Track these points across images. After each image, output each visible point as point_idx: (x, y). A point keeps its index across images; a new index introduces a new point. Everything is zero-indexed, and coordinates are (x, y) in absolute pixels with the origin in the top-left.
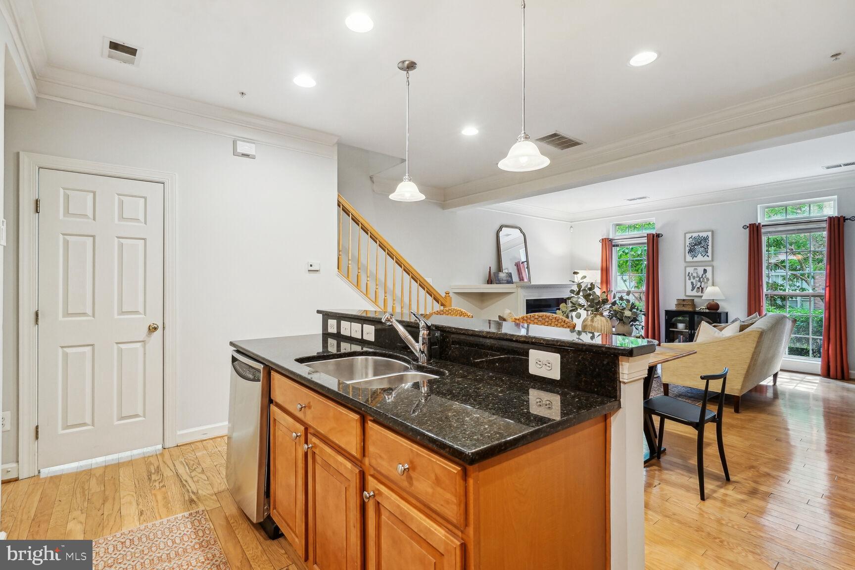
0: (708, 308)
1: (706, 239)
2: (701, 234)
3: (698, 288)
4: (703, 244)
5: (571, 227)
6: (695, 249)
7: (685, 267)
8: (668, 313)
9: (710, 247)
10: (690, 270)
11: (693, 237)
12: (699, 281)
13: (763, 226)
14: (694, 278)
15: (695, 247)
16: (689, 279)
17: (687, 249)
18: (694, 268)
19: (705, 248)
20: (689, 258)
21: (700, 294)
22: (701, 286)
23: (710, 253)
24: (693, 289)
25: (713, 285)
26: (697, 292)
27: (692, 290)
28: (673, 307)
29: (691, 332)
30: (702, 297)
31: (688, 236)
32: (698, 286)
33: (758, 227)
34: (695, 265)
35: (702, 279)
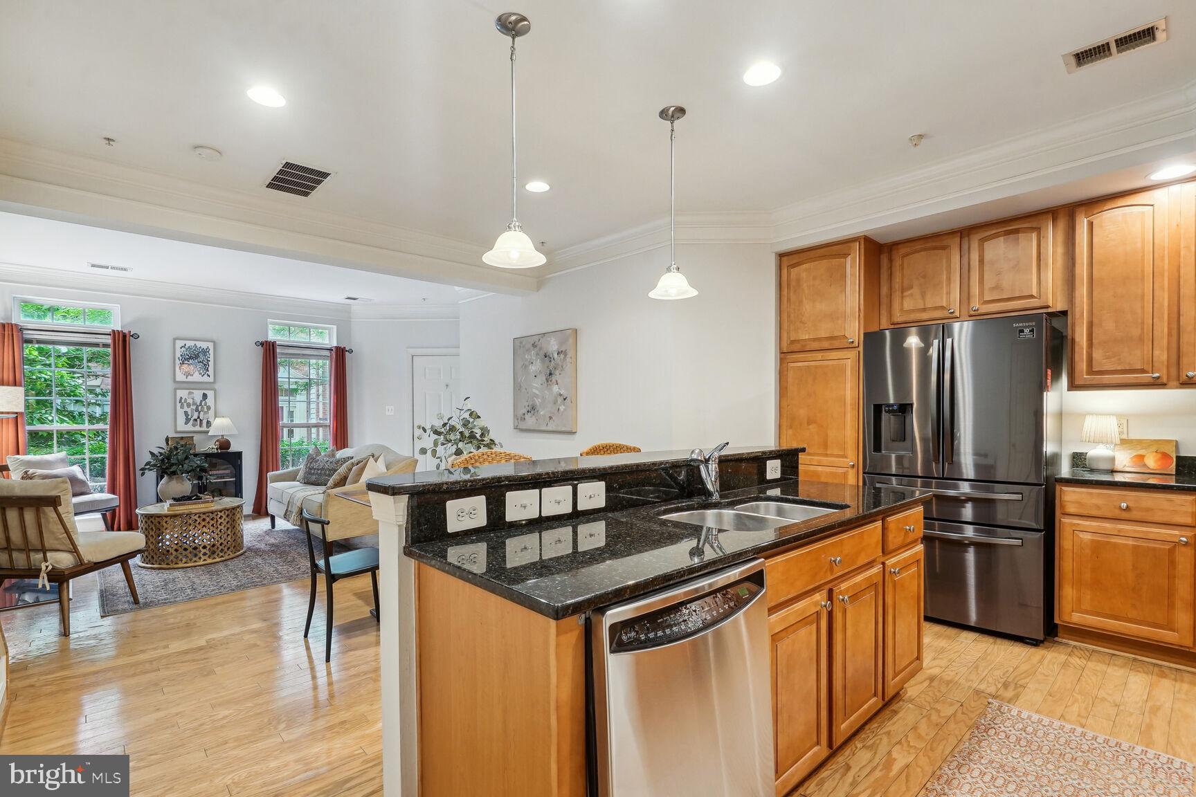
0: (217, 448)
1: (205, 352)
2: (199, 344)
3: (196, 420)
4: (202, 357)
6: (190, 364)
7: (175, 390)
9: (211, 364)
10: (182, 393)
11: (186, 347)
12: (197, 410)
13: (279, 346)
14: (189, 405)
15: (190, 361)
16: (182, 407)
17: (178, 363)
18: (188, 391)
19: (205, 365)
20: (180, 377)
22: (199, 417)
23: (211, 372)
24: (187, 421)
26: (194, 425)
27: (186, 423)
31: (179, 344)
32: (195, 416)
33: (273, 345)
34: (191, 386)
35: (200, 407)
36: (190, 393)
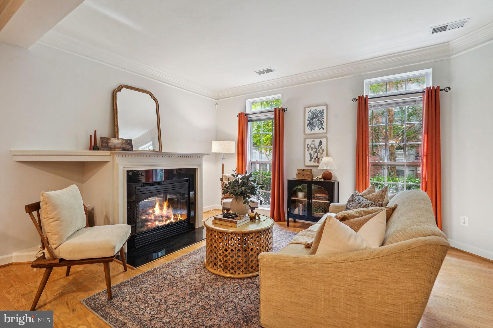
0: (323, 178)
1: (322, 113)
2: (318, 108)
3: (315, 159)
4: (320, 117)
5: (216, 104)
6: (313, 122)
7: (305, 139)
8: (290, 182)
9: (325, 120)
10: (309, 141)
11: (311, 111)
12: (316, 152)
13: (369, 98)
14: (312, 149)
15: (313, 120)
16: (308, 150)
17: (307, 122)
18: (312, 140)
19: (321, 121)
20: (308, 131)
21: (316, 164)
22: (317, 157)
23: (324, 127)
24: (311, 159)
25: (327, 155)
26: (315, 162)
27: (310, 161)
28: (294, 176)
29: (309, 201)
30: (318, 167)
31: (308, 110)
32: (315, 156)
33: (365, 100)
34: (313, 137)
35: (318, 150)
36: (313, 141)
